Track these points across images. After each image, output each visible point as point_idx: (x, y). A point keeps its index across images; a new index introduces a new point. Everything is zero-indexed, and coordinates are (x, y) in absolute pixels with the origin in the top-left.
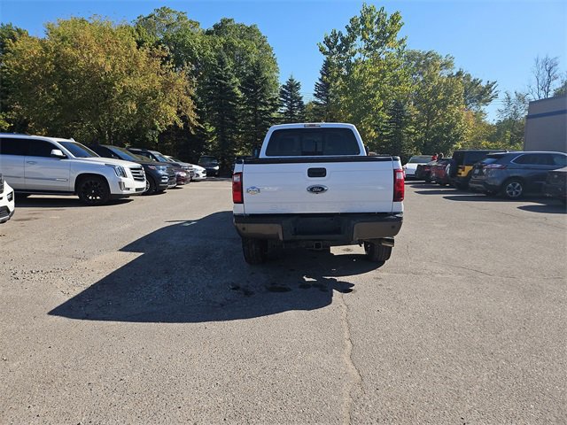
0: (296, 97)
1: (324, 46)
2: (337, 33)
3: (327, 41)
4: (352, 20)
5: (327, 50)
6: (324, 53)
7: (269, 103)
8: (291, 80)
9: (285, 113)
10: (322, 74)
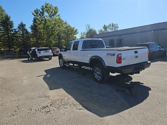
0: (25, 29)
1: (34, 13)
2: (38, 9)
3: (35, 11)
4: (42, 6)
5: (36, 14)
6: (34, 15)
7: (14, 30)
8: (22, 23)
9: (21, 34)
10: (33, 22)
